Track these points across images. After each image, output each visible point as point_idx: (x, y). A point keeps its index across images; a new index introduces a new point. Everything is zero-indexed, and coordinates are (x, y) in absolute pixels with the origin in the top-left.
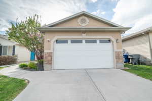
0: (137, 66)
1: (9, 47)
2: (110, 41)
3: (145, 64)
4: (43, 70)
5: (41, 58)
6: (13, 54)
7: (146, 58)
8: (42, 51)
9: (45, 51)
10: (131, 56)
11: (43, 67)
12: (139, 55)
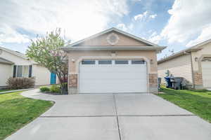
0: (179, 91)
1: (25, 66)
2: (144, 61)
3: (187, 89)
4: (67, 94)
5: (64, 81)
6: (30, 76)
7: (188, 82)
8: (65, 73)
9: (70, 73)
10: (173, 79)
11: (67, 90)
12: (182, 78)
